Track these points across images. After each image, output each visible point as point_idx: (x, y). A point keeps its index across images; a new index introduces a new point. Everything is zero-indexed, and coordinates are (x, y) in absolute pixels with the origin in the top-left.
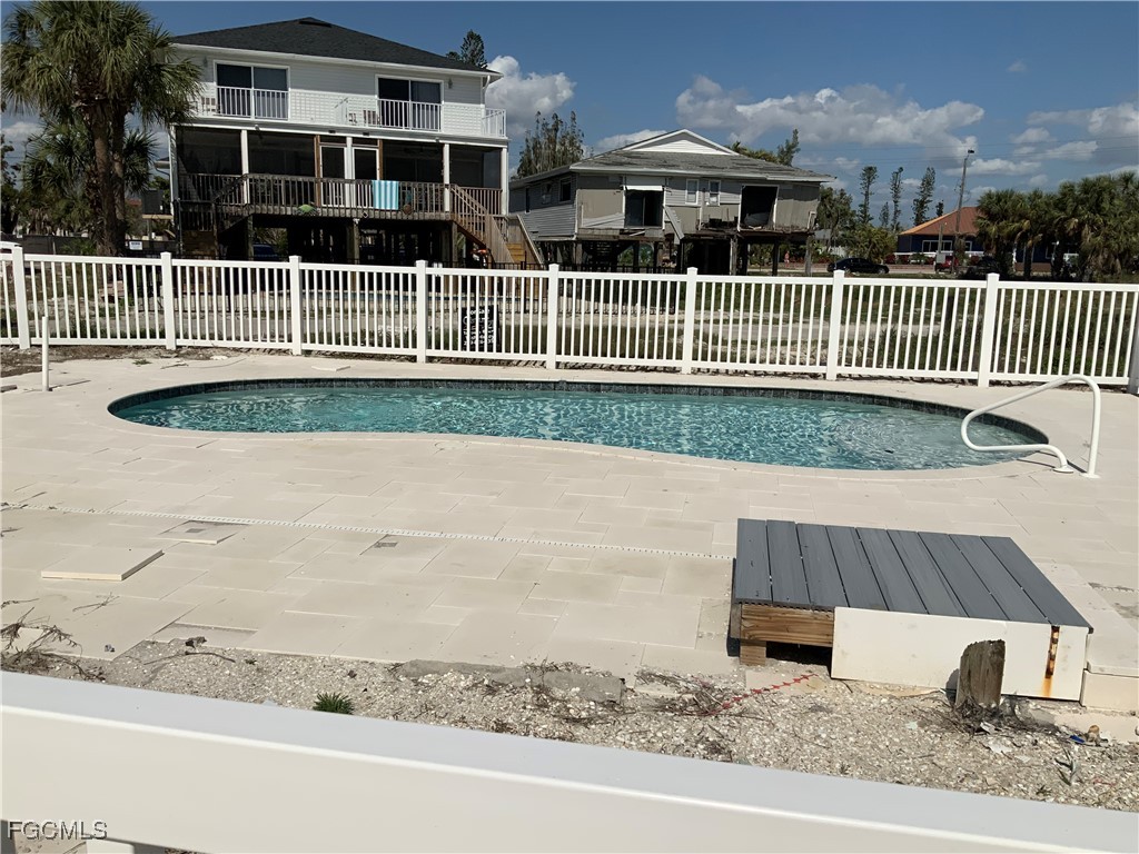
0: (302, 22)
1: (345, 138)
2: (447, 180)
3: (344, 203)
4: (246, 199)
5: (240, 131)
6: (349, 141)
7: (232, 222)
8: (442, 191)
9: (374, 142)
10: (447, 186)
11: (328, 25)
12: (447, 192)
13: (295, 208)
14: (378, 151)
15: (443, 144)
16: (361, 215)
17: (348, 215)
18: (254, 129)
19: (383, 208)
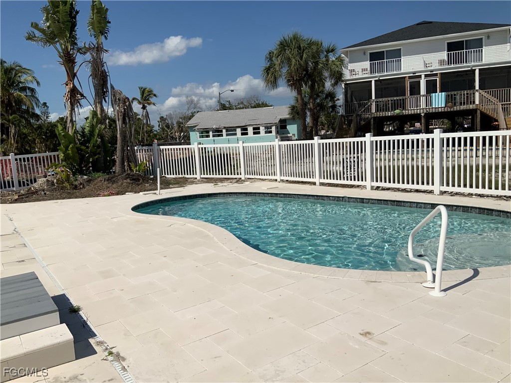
0: (418, 24)
1: (421, 75)
2: (477, 87)
3: (420, 107)
4: (373, 110)
5: (371, 81)
6: (423, 77)
7: (364, 121)
8: (474, 94)
9: (436, 75)
10: (477, 90)
11: (431, 22)
12: (477, 94)
13: (392, 112)
14: (438, 79)
15: (475, 70)
16: (425, 111)
17: (418, 112)
18: (377, 79)
19: (437, 107)
